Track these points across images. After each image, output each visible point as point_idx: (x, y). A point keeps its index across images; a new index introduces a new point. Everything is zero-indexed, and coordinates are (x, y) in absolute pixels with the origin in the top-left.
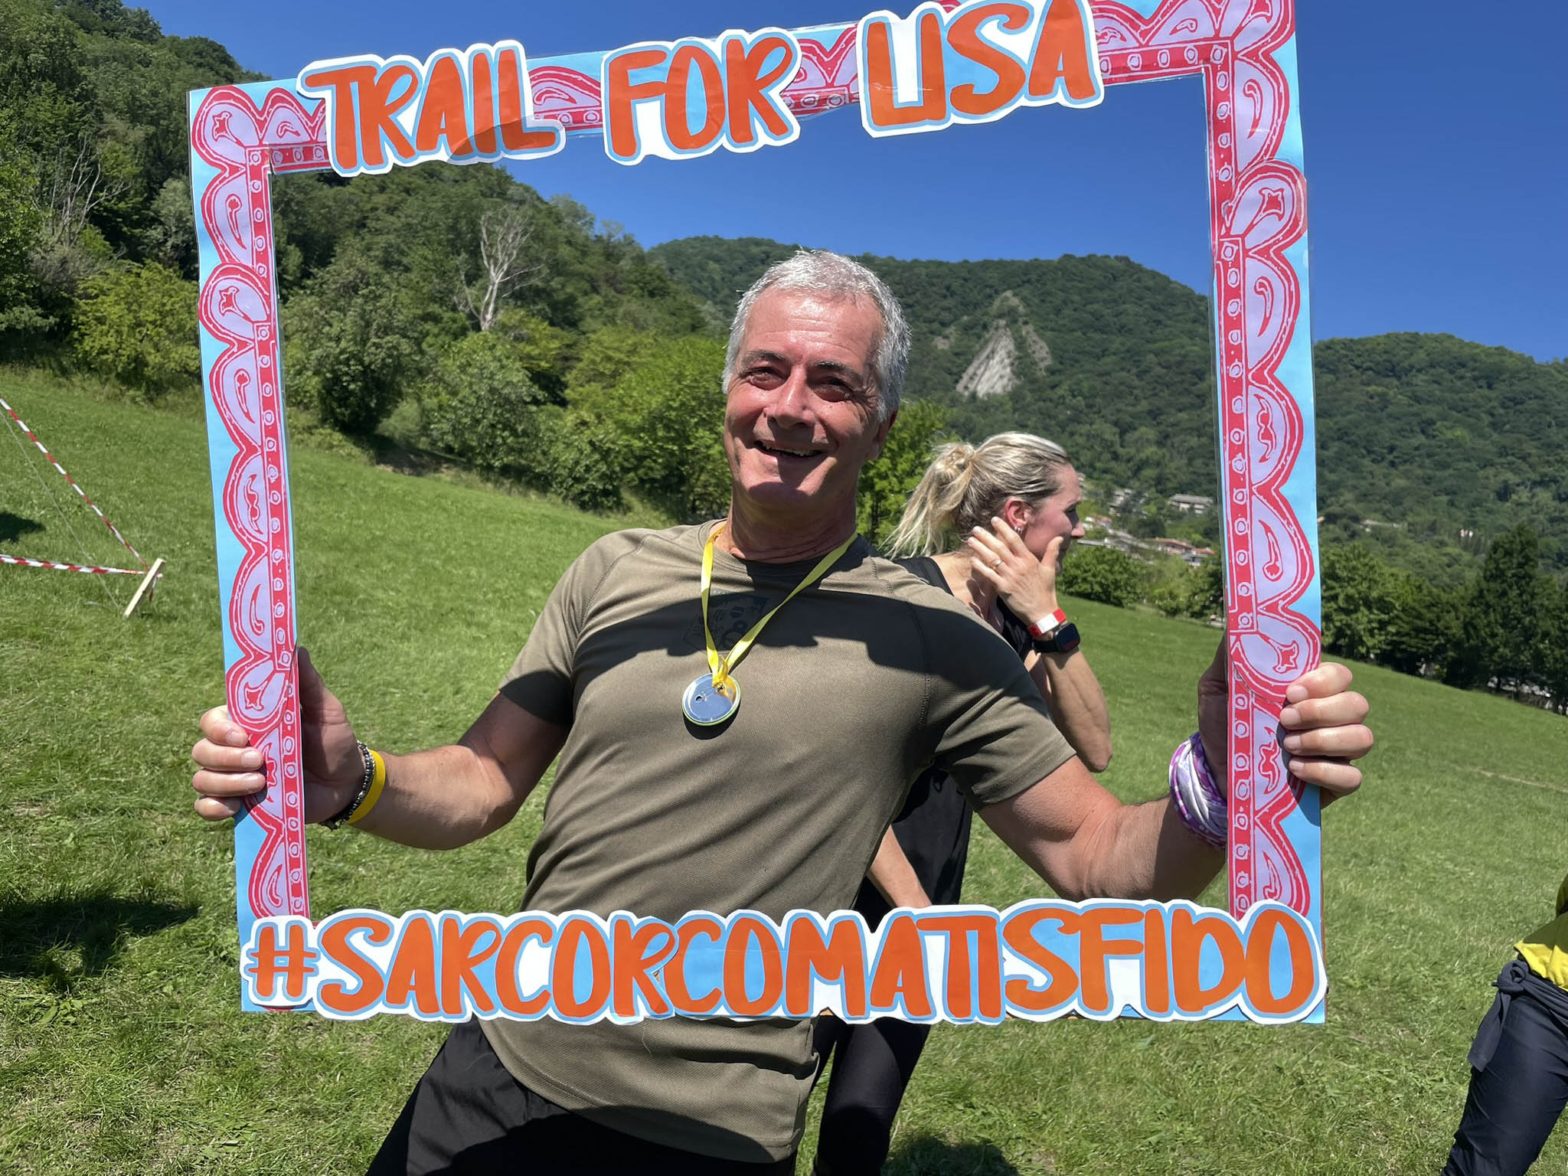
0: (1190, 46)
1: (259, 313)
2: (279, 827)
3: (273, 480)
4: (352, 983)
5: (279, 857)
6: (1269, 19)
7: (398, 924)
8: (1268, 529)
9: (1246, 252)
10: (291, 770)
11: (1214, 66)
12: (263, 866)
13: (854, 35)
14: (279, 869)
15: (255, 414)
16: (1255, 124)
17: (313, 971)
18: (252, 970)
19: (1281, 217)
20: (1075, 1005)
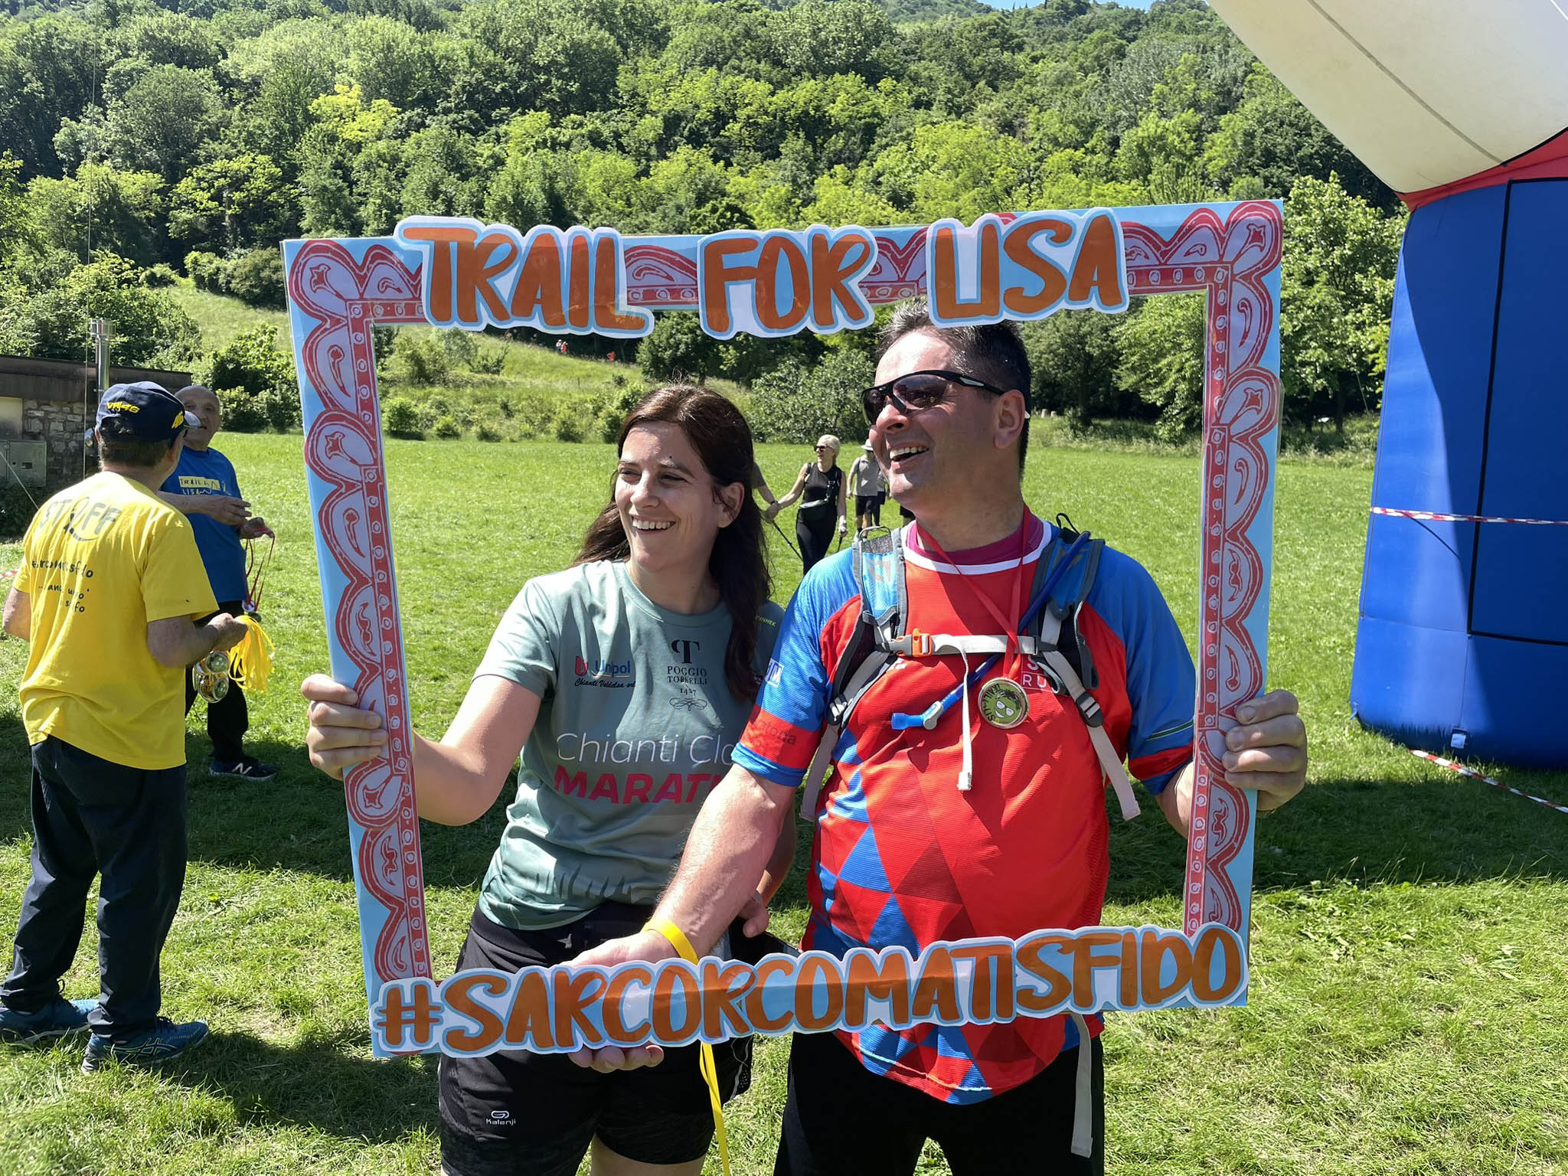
0: (1200, 267)
1: (365, 456)
2: (401, 905)
3: (384, 608)
4: (473, 1028)
5: (402, 930)
6: (1262, 249)
7: (515, 978)
8: (1231, 652)
9: (1230, 438)
10: (410, 858)
11: (1217, 285)
12: (387, 938)
13: (924, 238)
14: (402, 940)
15: (365, 550)
16: (1245, 336)
17: (437, 1021)
18: (379, 1024)
19: (1259, 412)
20: (1068, 1005)
